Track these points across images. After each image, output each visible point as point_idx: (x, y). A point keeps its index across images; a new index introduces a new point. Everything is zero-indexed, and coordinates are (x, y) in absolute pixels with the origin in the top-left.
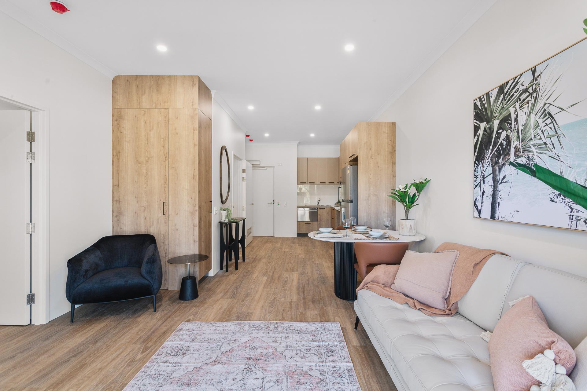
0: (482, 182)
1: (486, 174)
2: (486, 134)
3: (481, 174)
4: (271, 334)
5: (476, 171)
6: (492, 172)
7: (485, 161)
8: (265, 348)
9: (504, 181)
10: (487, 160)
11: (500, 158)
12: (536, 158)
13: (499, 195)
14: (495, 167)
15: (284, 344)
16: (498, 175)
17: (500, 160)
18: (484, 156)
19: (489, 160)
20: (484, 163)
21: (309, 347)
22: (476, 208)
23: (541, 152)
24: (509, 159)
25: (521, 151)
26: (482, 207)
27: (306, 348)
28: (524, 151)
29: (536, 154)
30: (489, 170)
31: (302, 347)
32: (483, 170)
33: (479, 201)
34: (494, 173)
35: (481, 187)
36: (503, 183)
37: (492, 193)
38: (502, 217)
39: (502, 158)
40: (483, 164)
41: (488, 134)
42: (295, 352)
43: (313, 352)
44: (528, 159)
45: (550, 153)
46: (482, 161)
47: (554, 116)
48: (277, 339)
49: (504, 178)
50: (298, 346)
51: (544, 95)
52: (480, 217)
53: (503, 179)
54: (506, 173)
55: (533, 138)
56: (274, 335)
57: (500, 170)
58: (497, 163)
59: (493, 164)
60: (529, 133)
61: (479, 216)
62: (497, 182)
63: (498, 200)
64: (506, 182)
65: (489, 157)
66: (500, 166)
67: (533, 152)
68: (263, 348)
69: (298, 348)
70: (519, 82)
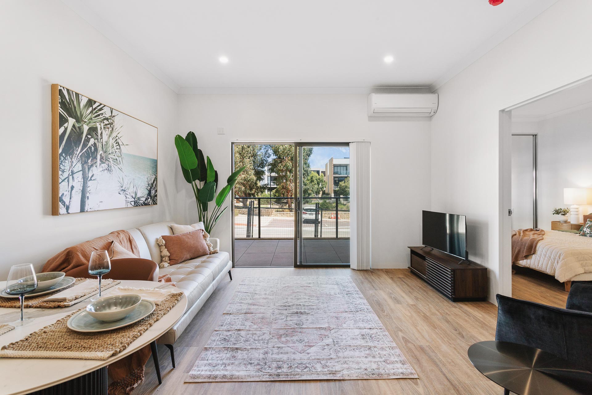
0: (71, 177)
1: (75, 170)
2: (76, 131)
3: (70, 169)
4: (285, 357)
5: (62, 164)
6: (81, 169)
7: (74, 157)
8: (289, 341)
9: (93, 179)
10: (76, 157)
11: (89, 159)
12: (113, 167)
13: (88, 190)
14: (85, 165)
15: (270, 345)
16: (87, 173)
17: (89, 161)
18: (73, 151)
19: (79, 157)
20: (73, 158)
21: (245, 343)
22: (63, 205)
23: (115, 164)
24: (96, 162)
25: (105, 159)
26: (71, 203)
27: (249, 342)
28: (106, 160)
29: (112, 164)
30: (79, 167)
31: (252, 343)
32: (72, 166)
33: (67, 196)
34: (83, 170)
35: (70, 182)
36: (92, 180)
37: (81, 188)
38: (90, 208)
39: (90, 160)
40: (71, 159)
41: (78, 132)
42: (260, 338)
43: (242, 339)
44: (108, 166)
45: (119, 166)
46: (71, 156)
47: (120, 146)
48: (277, 351)
49: (93, 176)
50: (256, 344)
51: (116, 130)
52: (69, 213)
53: (91, 177)
54: (94, 173)
55: (111, 153)
56: (281, 356)
57: (89, 169)
58: (86, 162)
59: (83, 162)
60: (109, 149)
61: (67, 211)
62: (86, 179)
63: (88, 195)
64: (94, 180)
65: (79, 154)
66: (89, 166)
67: (111, 162)
68: (291, 341)
69: (256, 342)
70: (103, 109)
